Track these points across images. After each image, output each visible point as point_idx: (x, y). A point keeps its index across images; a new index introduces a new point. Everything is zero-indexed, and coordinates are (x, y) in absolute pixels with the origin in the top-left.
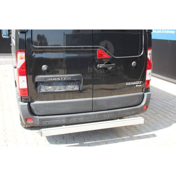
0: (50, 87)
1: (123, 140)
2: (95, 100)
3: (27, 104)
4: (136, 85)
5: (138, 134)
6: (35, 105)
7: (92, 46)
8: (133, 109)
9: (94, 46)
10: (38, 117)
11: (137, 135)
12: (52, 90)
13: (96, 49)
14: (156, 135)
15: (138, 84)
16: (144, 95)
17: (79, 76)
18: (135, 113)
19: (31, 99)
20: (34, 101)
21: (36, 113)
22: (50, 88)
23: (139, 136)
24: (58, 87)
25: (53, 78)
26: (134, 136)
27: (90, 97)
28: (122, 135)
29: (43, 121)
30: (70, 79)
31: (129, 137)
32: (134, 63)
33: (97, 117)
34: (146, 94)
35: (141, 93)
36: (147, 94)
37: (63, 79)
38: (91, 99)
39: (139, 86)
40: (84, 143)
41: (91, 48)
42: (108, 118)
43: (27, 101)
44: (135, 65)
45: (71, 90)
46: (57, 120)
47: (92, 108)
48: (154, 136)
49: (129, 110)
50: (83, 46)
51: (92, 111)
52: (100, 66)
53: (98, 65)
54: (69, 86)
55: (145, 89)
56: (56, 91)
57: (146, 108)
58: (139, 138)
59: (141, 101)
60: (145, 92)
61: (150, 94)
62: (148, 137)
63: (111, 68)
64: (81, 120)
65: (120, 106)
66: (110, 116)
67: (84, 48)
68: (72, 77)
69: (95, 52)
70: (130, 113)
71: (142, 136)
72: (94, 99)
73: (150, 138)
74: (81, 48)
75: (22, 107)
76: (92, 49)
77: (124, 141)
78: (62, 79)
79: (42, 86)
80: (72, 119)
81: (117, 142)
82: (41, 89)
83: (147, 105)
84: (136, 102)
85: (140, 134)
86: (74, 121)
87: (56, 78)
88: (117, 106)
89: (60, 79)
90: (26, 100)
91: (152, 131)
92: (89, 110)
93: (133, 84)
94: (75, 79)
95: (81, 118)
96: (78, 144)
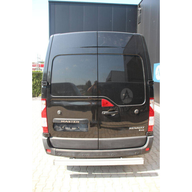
1: (126, 176)
2: (100, 141)
3: (47, 138)
4: (139, 129)
6: (53, 140)
7: (97, 96)
8: (135, 150)
9: (99, 97)
10: (54, 149)
11: (141, 171)
13: (101, 99)
14: (158, 174)
15: (141, 129)
16: (147, 138)
17: (86, 120)
18: (137, 153)
19: (50, 135)
20: (52, 137)
21: (54, 146)
23: (142, 173)
25: (65, 120)
26: (138, 172)
27: (96, 138)
28: (128, 170)
29: (58, 153)
30: (79, 122)
31: (133, 173)
32: (136, 111)
33: (101, 154)
34: (149, 137)
35: (145, 137)
36: (150, 138)
37: (73, 122)
38: (97, 139)
39: (142, 130)
40: (93, 173)
41: (96, 98)
42: (112, 156)
43: (47, 136)
44: (137, 113)
46: (69, 154)
47: (98, 147)
48: (156, 174)
49: (131, 151)
50: (90, 97)
51: (98, 149)
52: (105, 113)
53: (103, 112)
55: (148, 134)
57: (148, 150)
58: (142, 175)
59: (144, 143)
60: (148, 136)
61: (153, 138)
62: (150, 175)
63: (114, 115)
64: (88, 155)
65: (124, 146)
66: (113, 155)
67: (90, 98)
68: (80, 121)
69: (101, 101)
70: (132, 154)
71: (144, 173)
72: (100, 139)
73: (151, 176)
74: (87, 98)
75: (43, 140)
76: (97, 99)
77: (126, 177)
78: (72, 122)
80: (80, 154)
81: (120, 177)
83: (149, 147)
84: (139, 143)
85: (144, 171)
86: (82, 156)
87: (68, 121)
88: (121, 147)
89: (70, 122)
90: (47, 135)
91: (156, 169)
92: (95, 148)
93: (136, 128)
94: (83, 123)
95: (88, 154)
96: (87, 173)
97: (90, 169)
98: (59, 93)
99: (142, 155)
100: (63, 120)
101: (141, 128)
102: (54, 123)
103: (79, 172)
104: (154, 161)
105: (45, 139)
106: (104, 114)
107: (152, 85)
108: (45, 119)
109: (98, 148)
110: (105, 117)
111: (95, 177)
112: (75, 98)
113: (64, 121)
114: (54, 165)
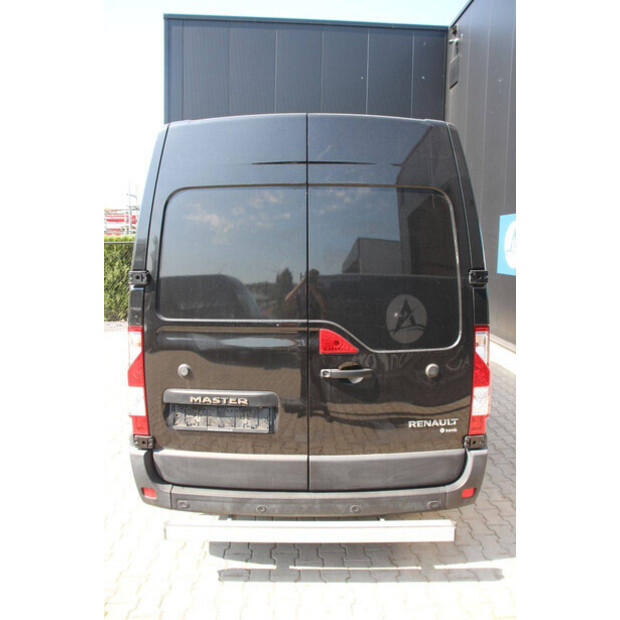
0: (198, 419)
1: (398, 577)
2: (315, 463)
3: (143, 452)
4: (440, 427)
5: (451, 563)
6: (163, 458)
7: (305, 321)
8: (427, 495)
9: (311, 321)
10: (167, 488)
11: (446, 564)
12: (203, 427)
13: (316, 329)
14: (503, 573)
15: (446, 427)
16: (465, 457)
17: (268, 397)
18: (434, 506)
19: (155, 441)
20: (161, 449)
21: (166, 477)
22: (197, 422)
23: (449, 571)
24: (218, 419)
25: (203, 397)
26: (437, 567)
27: (301, 453)
28: (405, 559)
29: (177, 500)
30: (245, 402)
31: (420, 568)
32: (430, 368)
33: (317, 506)
34: (471, 454)
35: (459, 451)
36: (476, 457)
37: (227, 401)
38: (304, 458)
39: (450, 430)
40: (291, 567)
41: (303, 325)
42: (351, 513)
43: (145, 446)
44: (434, 373)
45: (248, 429)
46: (213, 503)
47: (305, 482)
48: (496, 575)
49: (413, 496)
50: (281, 321)
51: (308, 491)
52: (328, 373)
53: (323, 371)
54: (245, 421)
55: (469, 443)
56: (210, 429)
57: (471, 494)
58: (448, 576)
59: (456, 471)
60: (470, 449)
61: (484, 458)
62: (475, 575)
63: (359, 380)
64: (274, 510)
65: (390, 482)
66: (354, 508)
67: (282, 325)
68: (250, 399)
69: (316, 334)
70: (417, 506)
71: (459, 570)
72: (313, 458)
73: (479, 580)
74: (274, 325)
75: (133, 458)
76: (306, 329)
77: (398, 581)
78: (225, 402)
79: (179, 414)
80: (248, 505)
81: (376, 581)
82: (177, 422)
83: (474, 485)
84: (441, 474)
85: (456, 563)
86: (255, 510)
87: (211, 397)
88: (380, 483)
89: (219, 402)
90: (144, 442)
91: (499, 558)
92: (299, 487)
93: (429, 425)
94: (259, 405)
95: (274, 506)
96: (272, 567)
97: (282, 554)
98: (183, 308)
99: (454, 512)
100: (196, 396)
101: (446, 425)
102: (168, 405)
103: (247, 561)
104: (489, 532)
105: (139, 456)
106: (328, 376)
107: (483, 285)
108: (140, 391)
109: (305, 487)
110: (328, 385)
111: (296, 581)
112: (236, 324)
113: (199, 398)
114: (165, 538)
